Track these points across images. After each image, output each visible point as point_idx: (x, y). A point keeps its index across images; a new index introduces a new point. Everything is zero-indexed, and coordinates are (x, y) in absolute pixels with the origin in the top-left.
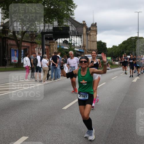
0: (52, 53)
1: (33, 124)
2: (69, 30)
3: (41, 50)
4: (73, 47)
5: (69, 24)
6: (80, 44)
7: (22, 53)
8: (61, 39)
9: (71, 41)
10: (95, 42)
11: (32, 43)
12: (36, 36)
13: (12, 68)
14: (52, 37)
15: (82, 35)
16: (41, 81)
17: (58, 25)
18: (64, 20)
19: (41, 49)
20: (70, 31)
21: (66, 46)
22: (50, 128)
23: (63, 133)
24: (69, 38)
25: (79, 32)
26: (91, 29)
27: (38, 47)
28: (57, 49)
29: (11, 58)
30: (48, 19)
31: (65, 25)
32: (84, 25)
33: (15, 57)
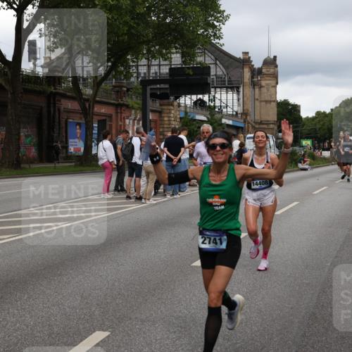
0: (166, 130)
1: (121, 302)
2: (209, 74)
3: (141, 122)
4: (217, 116)
5: (209, 60)
6: (236, 109)
7: (94, 132)
8: (189, 96)
9: (214, 101)
10: (272, 103)
11: (118, 106)
12: (128, 90)
13: (70, 166)
14: (169, 92)
15: (242, 86)
16: (139, 199)
17: (183, 62)
18: (197, 51)
19: (139, 120)
20: (212, 77)
21: (202, 114)
22: (161, 311)
23: (193, 324)
24: (210, 93)
25: (233, 79)
26: (264, 70)
27: (133, 117)
28: (178, 120)
29: (67, 142)
30: (157, 47)
31: (200, 63)
32: (246, 61)
33: (77, 140)
